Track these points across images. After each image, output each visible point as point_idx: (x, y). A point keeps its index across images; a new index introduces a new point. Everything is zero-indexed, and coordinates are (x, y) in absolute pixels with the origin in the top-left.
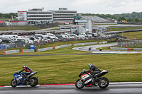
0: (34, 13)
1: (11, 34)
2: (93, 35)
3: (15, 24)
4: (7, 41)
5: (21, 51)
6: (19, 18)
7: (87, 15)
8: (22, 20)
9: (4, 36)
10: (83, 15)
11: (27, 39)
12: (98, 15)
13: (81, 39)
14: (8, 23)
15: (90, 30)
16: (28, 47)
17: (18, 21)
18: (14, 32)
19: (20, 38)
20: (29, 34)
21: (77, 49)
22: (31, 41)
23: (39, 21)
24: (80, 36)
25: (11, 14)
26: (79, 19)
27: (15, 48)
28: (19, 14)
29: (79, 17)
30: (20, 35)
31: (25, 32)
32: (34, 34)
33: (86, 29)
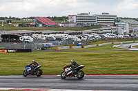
0: (82, 17)
1: (63, 33)
2: (130, 35)
3: (66, 25)
4: (59, 39)
5: (71, 47)
6: (69, 21)
7: (125, 18)
8: (72, 22)
9: (57, 35)
10: (122, 18)
11: (75, 38)
12: (134, 19)
13: (120, 38)
14: (60, 25)
15: (127, 31)
16: (77, 44)
17: (68, 23)
18: (65, 32)
19: (70, 36)
20: (78, 34)
21: (117, 46)
22: (79, 40)
23: (86, 23)
24: (119, 36)
25: (64, 17)
26: (118, 22)
27: (66, 45)
28: (70, 18)
29: (118, 20)
30: (70, 34)
31: (74, 32)
32: (81, 33)
33: (124, 30)
